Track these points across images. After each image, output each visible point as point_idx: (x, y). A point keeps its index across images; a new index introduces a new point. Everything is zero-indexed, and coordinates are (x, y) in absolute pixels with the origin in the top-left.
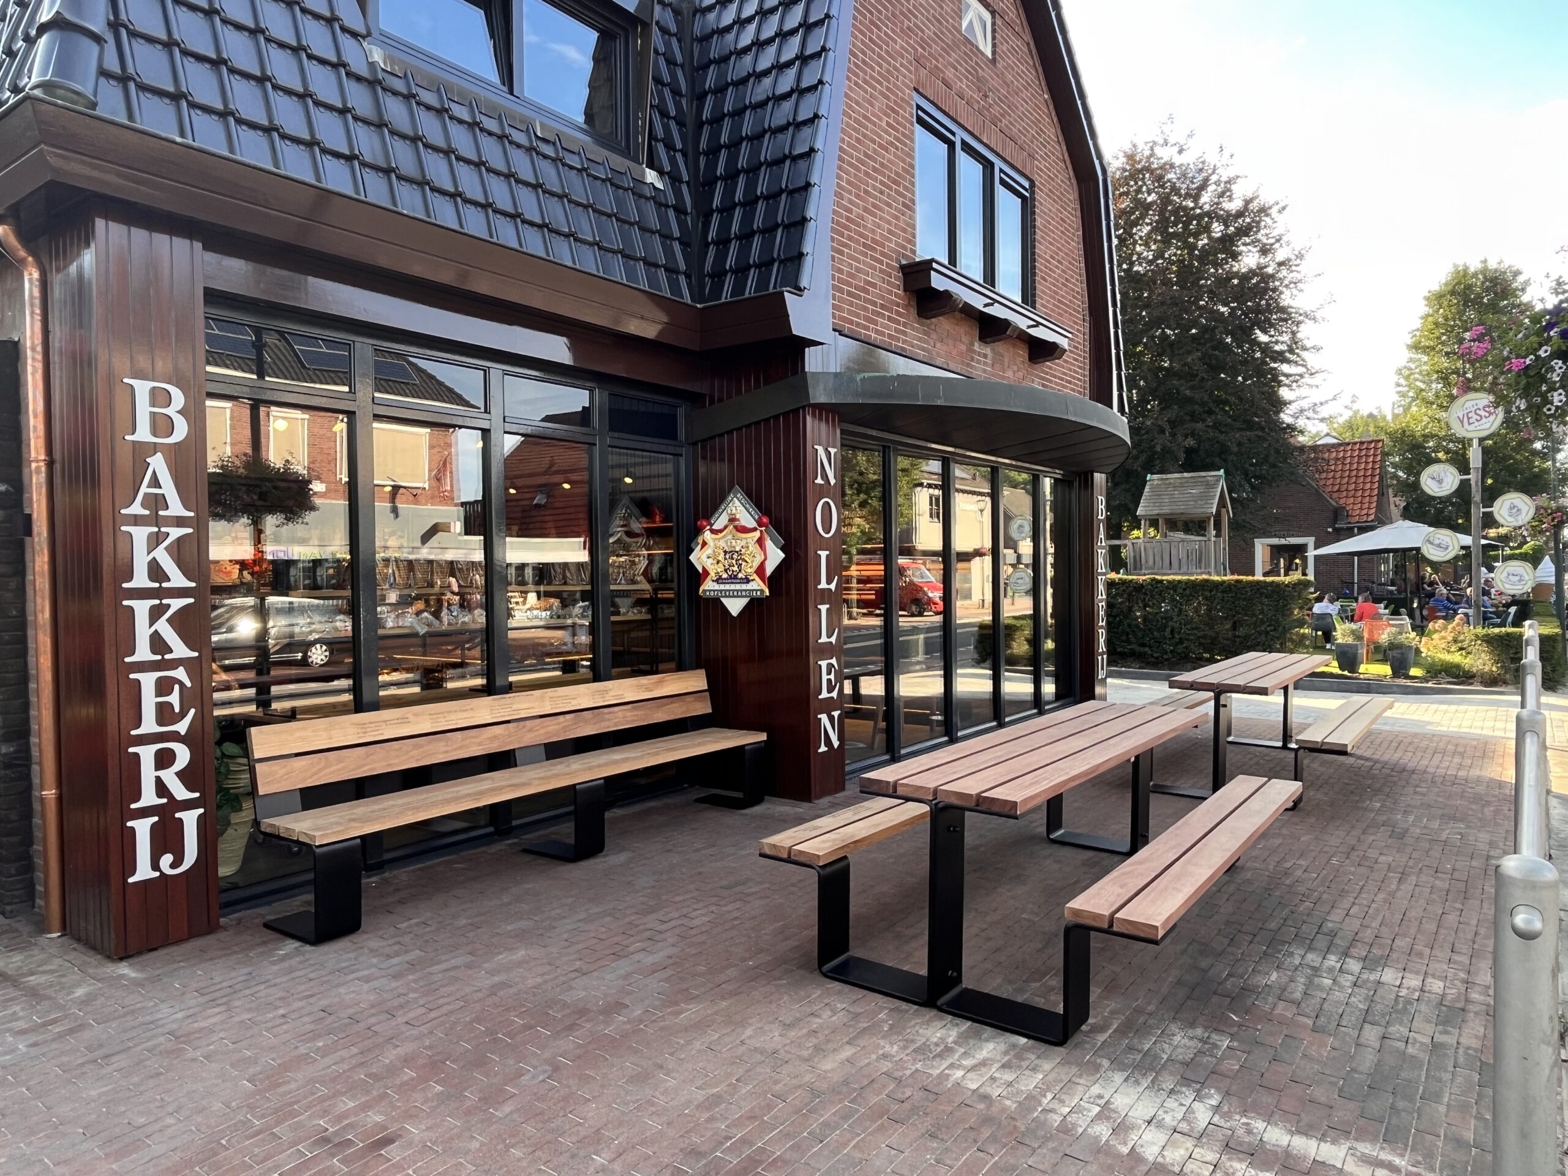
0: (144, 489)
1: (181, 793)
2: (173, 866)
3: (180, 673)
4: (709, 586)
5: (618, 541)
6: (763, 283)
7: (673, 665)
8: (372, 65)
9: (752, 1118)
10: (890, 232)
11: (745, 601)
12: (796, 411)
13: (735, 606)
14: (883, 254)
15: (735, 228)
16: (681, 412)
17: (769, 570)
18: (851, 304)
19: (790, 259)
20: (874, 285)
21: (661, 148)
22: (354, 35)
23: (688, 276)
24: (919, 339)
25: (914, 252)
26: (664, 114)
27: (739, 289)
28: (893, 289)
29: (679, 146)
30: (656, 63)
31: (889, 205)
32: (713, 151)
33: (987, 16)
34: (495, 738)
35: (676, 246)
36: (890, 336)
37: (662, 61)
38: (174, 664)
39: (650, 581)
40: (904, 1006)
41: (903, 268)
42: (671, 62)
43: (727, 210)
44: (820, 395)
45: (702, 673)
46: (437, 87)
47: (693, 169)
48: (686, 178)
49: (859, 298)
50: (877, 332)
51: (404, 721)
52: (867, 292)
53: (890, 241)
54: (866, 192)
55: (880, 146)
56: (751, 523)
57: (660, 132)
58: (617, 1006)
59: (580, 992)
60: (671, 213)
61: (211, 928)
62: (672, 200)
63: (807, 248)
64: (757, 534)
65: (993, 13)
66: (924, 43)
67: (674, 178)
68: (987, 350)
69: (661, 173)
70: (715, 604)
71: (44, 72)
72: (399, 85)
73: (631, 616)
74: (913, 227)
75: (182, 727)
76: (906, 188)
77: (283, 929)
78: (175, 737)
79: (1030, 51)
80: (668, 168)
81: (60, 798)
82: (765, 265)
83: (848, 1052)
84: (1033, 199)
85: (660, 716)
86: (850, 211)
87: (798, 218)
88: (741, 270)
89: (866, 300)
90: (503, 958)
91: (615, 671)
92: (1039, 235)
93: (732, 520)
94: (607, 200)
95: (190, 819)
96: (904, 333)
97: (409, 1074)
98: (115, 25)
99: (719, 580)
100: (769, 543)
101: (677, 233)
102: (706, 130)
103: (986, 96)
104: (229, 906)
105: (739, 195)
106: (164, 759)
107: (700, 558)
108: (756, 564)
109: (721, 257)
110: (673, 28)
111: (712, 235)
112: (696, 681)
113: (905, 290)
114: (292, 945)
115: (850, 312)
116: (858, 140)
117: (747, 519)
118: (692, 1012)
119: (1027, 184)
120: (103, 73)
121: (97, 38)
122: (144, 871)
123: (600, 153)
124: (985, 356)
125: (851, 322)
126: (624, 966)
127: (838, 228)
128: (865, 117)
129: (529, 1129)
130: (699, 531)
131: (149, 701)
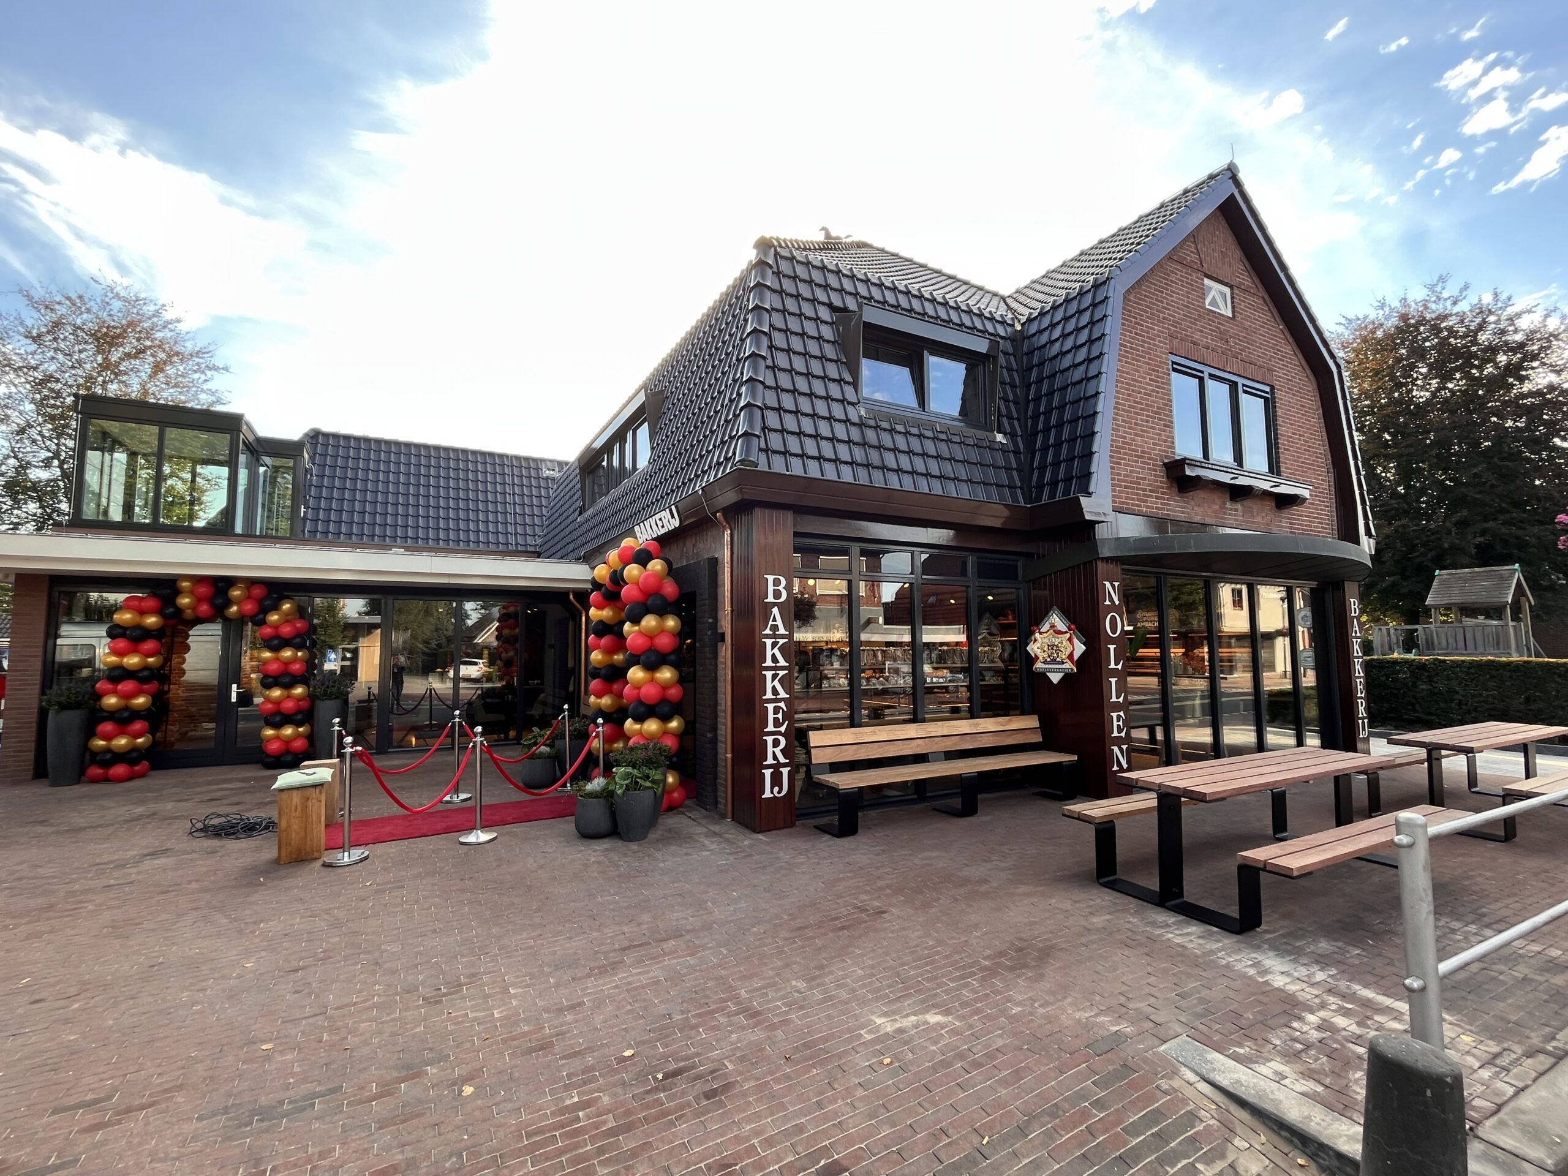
0: (771, 623)
1: (782, 760)
2: (779, 792)
3: (782, 705)
4: (1039, 665)
5: (984, 638)
6: (1067, 491)
7: (1018, 712)
8: (860, 417)
9: (1052, 932)
10: (1154, 444)
11: (1061, 675)
12: (1091, 562)
13: (1055, 678)
14: (1149, 459)
15: (1049, 459)
16: (1020, 564)
17: (1076, 656)
18: (1127, 493)
19: (1084, 476)
20: (1144, 479)
21: (1005, 420)
22: (853, 404)
23: (1021, 488)
24: (1180, 507)
25: (1173, 453)
26: (1006, 400)
27: (1052, 495)
28: (1159, 478)
29: (1015, 416)
30: (1001, 373)
31: (1153, 428)
32: (1036, 417)
33: (1227, 290)
34: (918, 746)
35: (1015, 473)
36: (1157, 508)
37: (1005, 371)
38: (780, 700)
39: (1003, 661)
40: (1146, 904)
41: (1165, 465)
42: (1010, 370)
43: (1045, 449)
44: (1105, 552)
45: (1036, 717)
46: (889, 418)
47: (1024, 427)
48: (1019, 433)
49: (1133, 488)
50: (1147, 507)
51: (874, 733)
52: (1139, 484)
53: (1155, 449)
54: (1136, 424)
55: (1145, 394)
56: (1064, 629)
57: (1004, 411)
58: (985, 881)
59: (966, 872)
60: (1011, 455)
61: (791, 825)
62: (1012, 448)
63: (1093, 469)
64: (1068, 635)
65: (1231, 287)
66: (1175, 324)
67: (1012, 435)
68: (1239, 506)
69: (1005, 434)
70: (1043, 676)
71: (741, 455)
72: (872, 423)
73: (992, 682)
74: (1173, 438)
75: (783, 729)
76: (1165, 415)
77: (823, 830)
78: (779, 733)
79: (1265, 301)
80: (1008, 430)
81: (733, 758)
82: (1068, 480)
83: (1108, 917)
84: (1273, 398)
85: (1010, 741)
86: (1125, 438)
87: (1087, 452)
88: (1054, 484)
89: (1138, 489)
90: (927, 854)
91: (982, 714)
92: (1280, 421)
93: (1053, 626)
94: (974, 455)
95: (785, 771)
96: (1169, 505)
97: (888, 891)
98: (763, 429)
99: (1045, 662)
100: (1075, 641)
101: (1015, 466)
102: (1031, 405)
103: (1227, 342)
104: (801, 816)
105: (1051, 441)
106: (776, 743)
107: (1033, 648)
108: (1067, 653)
109: (1042, 476)
110: (1011, 350)
111: (1036, 464)
112: (1031, 722)
113: (1168, 477)
114: (827, 837)
115: (1127, 498)
116: (1129, 395)
117: (1061, 626)
118: (1022, 889)
119: (1267, 389)
120: (760, 450)
121: (758, 437)
122: (767, 794)
123: (970, 432)
124: (1236, 510)
125: (1128, 504)
126: (989, 866)
127: (1115, 450)
128: (1134, 380)
129: (944, 918)
130: (1032, 633)
131: (771, 716)
